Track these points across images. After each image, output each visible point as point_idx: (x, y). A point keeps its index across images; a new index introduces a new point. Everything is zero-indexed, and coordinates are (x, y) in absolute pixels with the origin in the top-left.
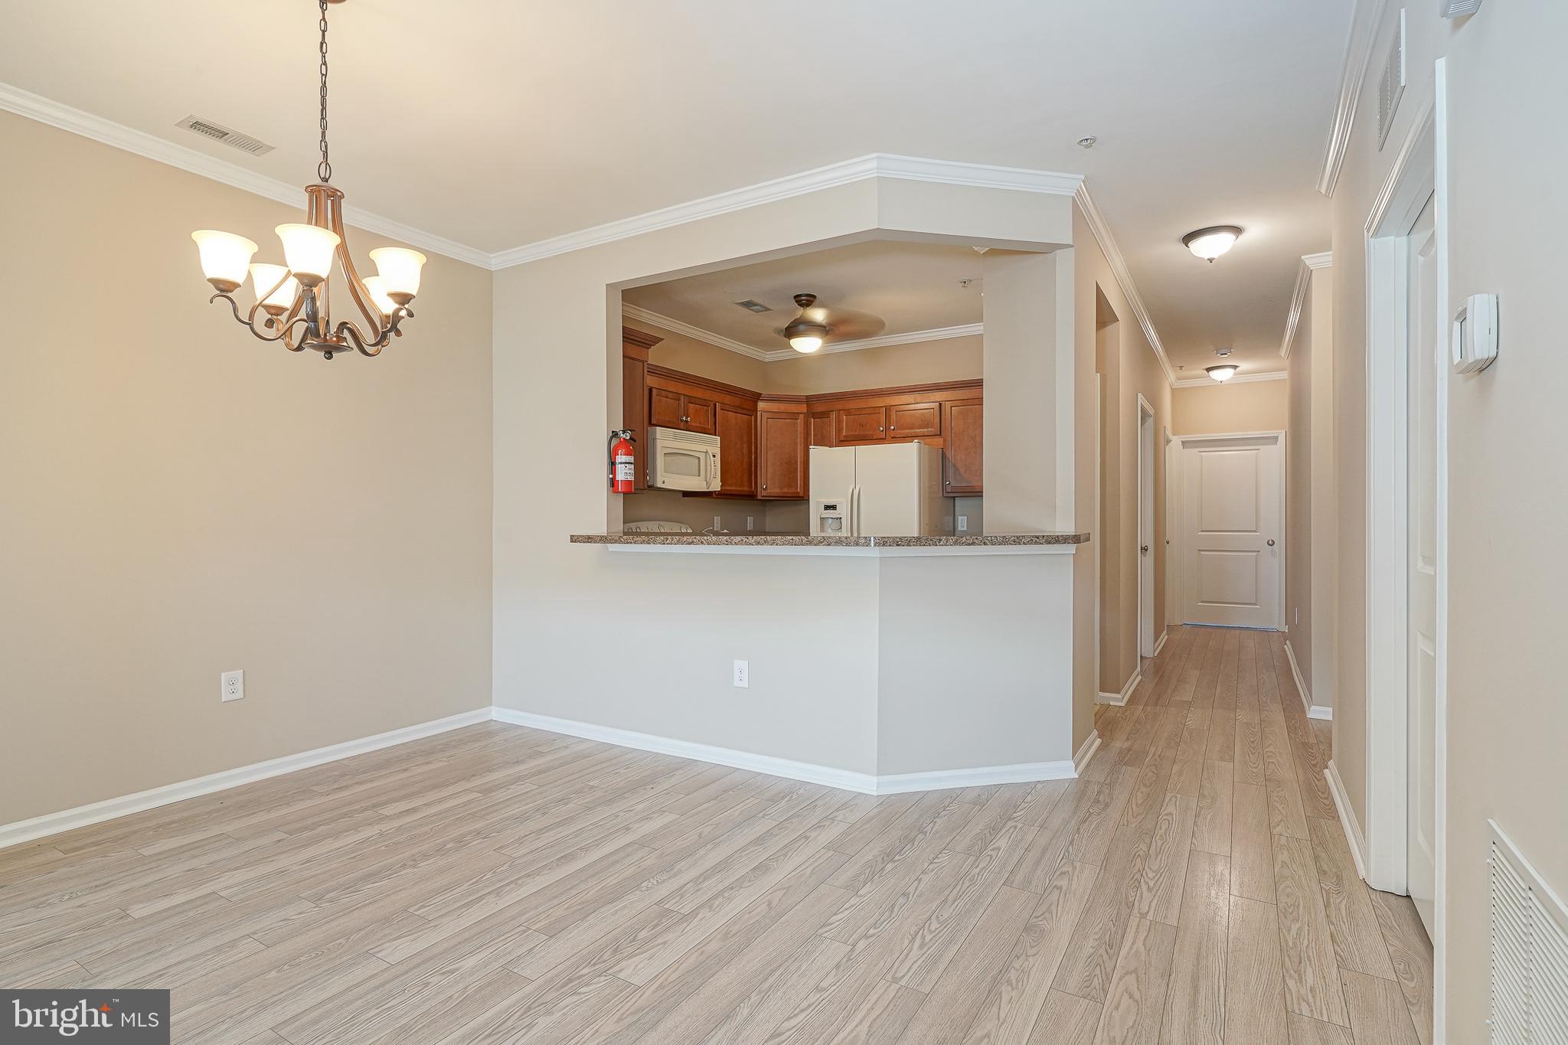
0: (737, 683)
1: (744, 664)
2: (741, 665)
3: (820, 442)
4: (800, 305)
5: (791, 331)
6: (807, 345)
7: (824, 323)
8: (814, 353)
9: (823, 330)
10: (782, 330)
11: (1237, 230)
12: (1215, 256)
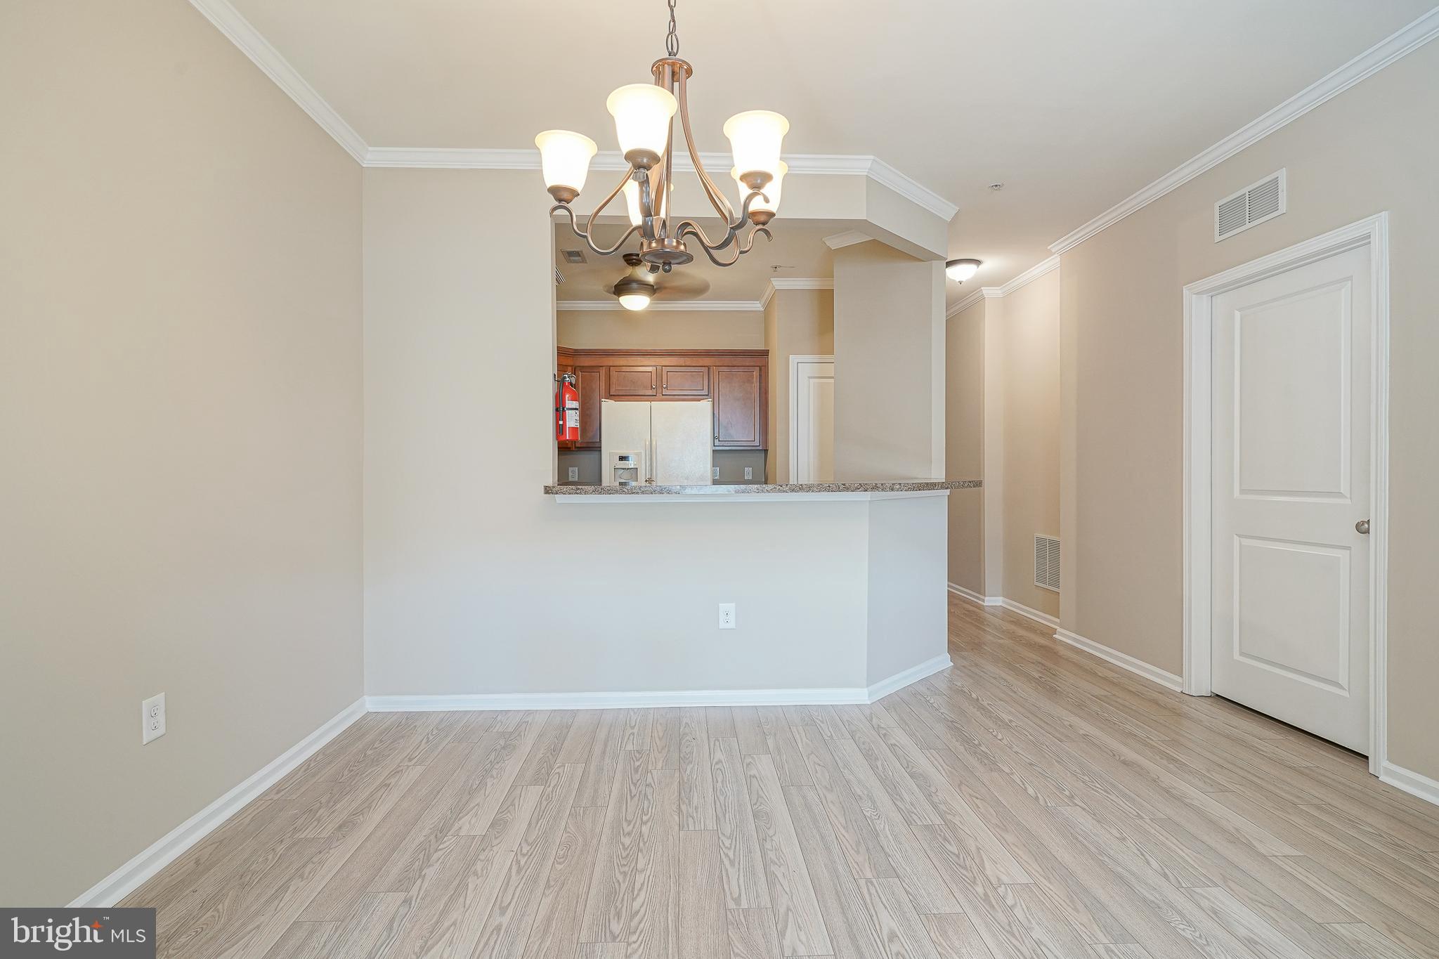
0: (722, 625)
1: (730, 607)
2: (727, 607)
3: (610, 396)
4: (628, 264)
5: (622, 288)
6: (636, 302)
7: (652, 284)
8: (643, 311)
9: (652, 290)
10: (612, 287)
11: (978, 262)
12: (964, 279)
